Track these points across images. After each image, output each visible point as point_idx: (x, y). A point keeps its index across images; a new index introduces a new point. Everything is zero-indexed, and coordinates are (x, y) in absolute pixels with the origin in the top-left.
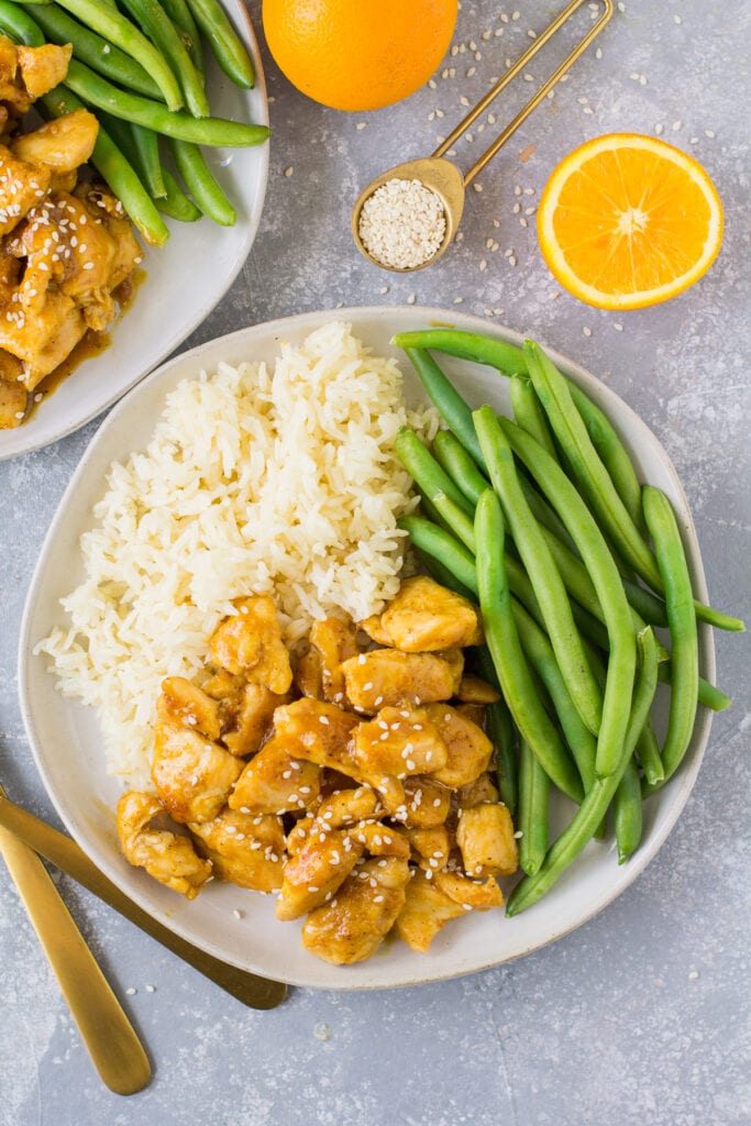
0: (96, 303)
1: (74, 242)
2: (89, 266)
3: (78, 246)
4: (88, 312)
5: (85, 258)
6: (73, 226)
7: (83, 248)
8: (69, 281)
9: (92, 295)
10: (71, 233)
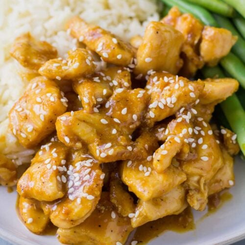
0: (198, 190)
1: (200, 141)
2: (205, 158)
3: (202, 145)
4: (191, 193)
5: (204, 153)
6: (203, 133)
7: (205, 147)
8: (189, 162)
9: (198, 182)
10: (200, 136)
